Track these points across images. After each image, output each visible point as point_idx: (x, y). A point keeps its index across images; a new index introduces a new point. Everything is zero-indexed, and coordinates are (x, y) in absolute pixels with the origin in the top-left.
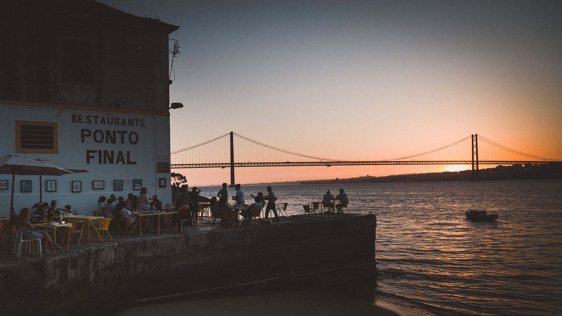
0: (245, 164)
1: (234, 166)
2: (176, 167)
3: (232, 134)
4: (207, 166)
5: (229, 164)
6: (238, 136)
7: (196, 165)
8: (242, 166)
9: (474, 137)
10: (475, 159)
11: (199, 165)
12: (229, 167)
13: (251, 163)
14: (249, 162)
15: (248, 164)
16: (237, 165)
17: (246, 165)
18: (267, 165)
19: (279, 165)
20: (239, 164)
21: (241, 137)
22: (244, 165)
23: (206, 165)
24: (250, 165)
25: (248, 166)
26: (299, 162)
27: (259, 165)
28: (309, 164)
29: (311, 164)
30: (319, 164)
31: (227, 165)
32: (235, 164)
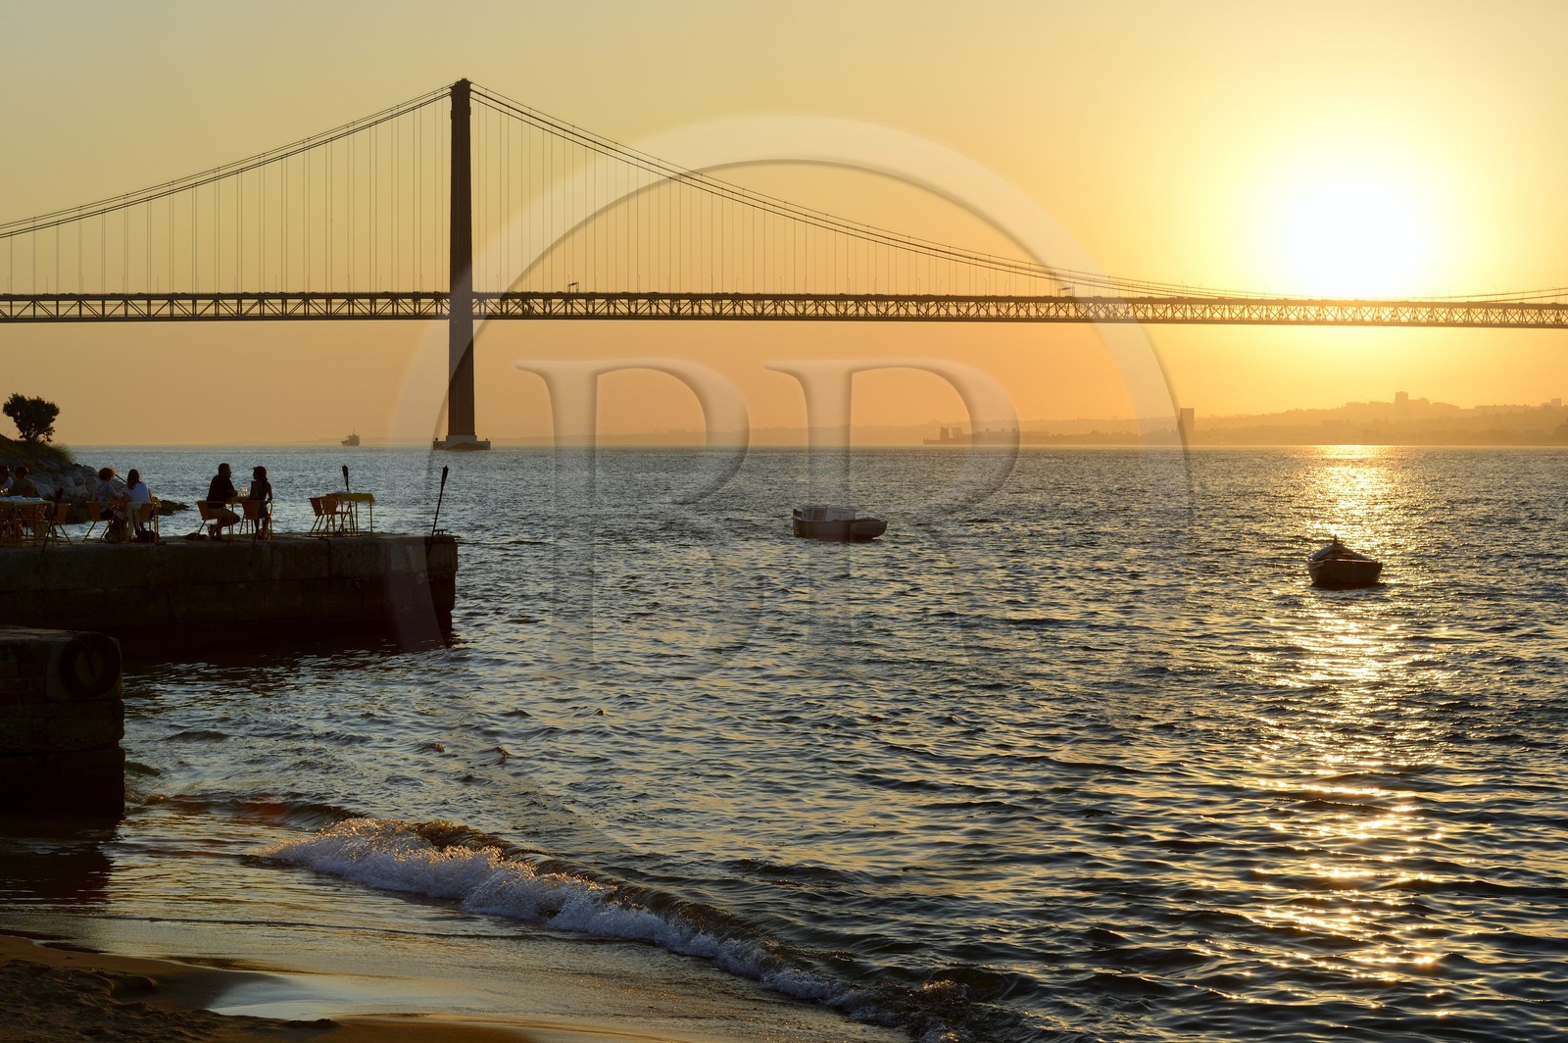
0: (547, 297)
1: (476, 310)
2: (86, 312)
3: (461, 93)
4: (289, 309)
5: (437, 297)
6: (507, 108)
7: (217, 304)
8: (528, 315)
11: (240, 304)
12: (439, 316)
13: (591, 297)
14: (573, 290)
15: (567, 297)
16: (494, 307)
17: (557, 306)
18: (696, 310)
19: (780, 310)
20: (503, 297)
21: (526, 115)
22: (538, 310)
23: (284, 303)
24: (579, 307)
25: (566, 317)
26: (912, 293)
27: (643, 307)
28: (983, 313)
29: (993, 312)
30: (1052, 312)
31: (426, 306)
32: (483, 297)
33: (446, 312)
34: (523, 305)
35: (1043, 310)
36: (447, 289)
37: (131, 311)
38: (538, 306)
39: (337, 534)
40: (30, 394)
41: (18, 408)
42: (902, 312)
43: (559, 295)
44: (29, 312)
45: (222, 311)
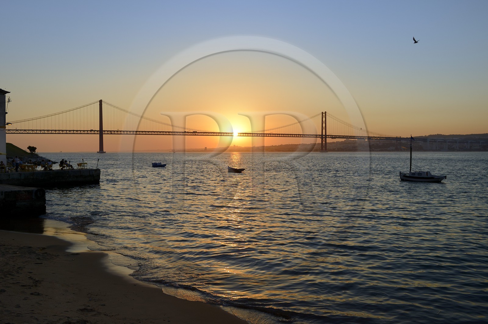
1: (103, 133)
2: (41, 132)
3: (101, 102)
5: (98, 131)
6: (107, 104)
8: (111, 134)
9: (324, 114)
10: (324, 134)
11: (66, 131)
12: (98, 134)
13: (121, 131)
14: (118, 130)
15: (117, 131)
16: (106, 132)
17: (116, 132)
20: (108, 131)
21: (111, 105)
23: (73, 132)
24: (119, 133)
25: (117, 134)
26: (167, 131)
27: (129, 133)
28: (177, 134)
29: (179, 134)
30: (187, 134)
31: (96, 132)
32: (104, 131)
33: (99, 133)
34: (111, 132)
35: (186, 134)
36: (99, 130)
37: (49, 132)
38: (113, 132)
39: (81, 169)
40: (32, 146)
41: (29, 148)
42: (166, 134)
43: (116, 131)
44: (32, 132)
45: (64, 133)
